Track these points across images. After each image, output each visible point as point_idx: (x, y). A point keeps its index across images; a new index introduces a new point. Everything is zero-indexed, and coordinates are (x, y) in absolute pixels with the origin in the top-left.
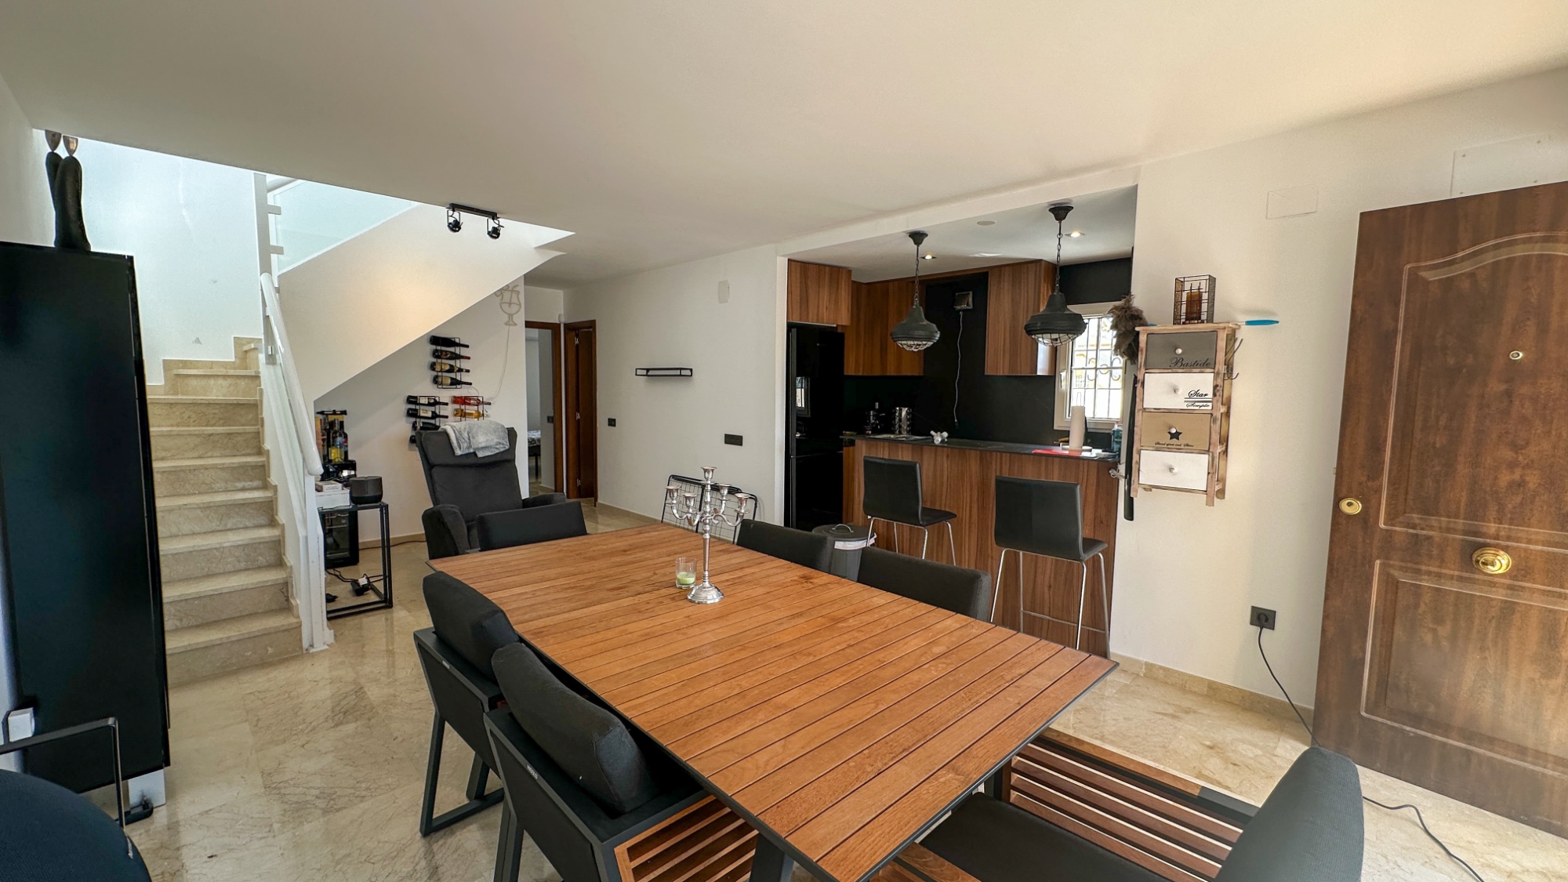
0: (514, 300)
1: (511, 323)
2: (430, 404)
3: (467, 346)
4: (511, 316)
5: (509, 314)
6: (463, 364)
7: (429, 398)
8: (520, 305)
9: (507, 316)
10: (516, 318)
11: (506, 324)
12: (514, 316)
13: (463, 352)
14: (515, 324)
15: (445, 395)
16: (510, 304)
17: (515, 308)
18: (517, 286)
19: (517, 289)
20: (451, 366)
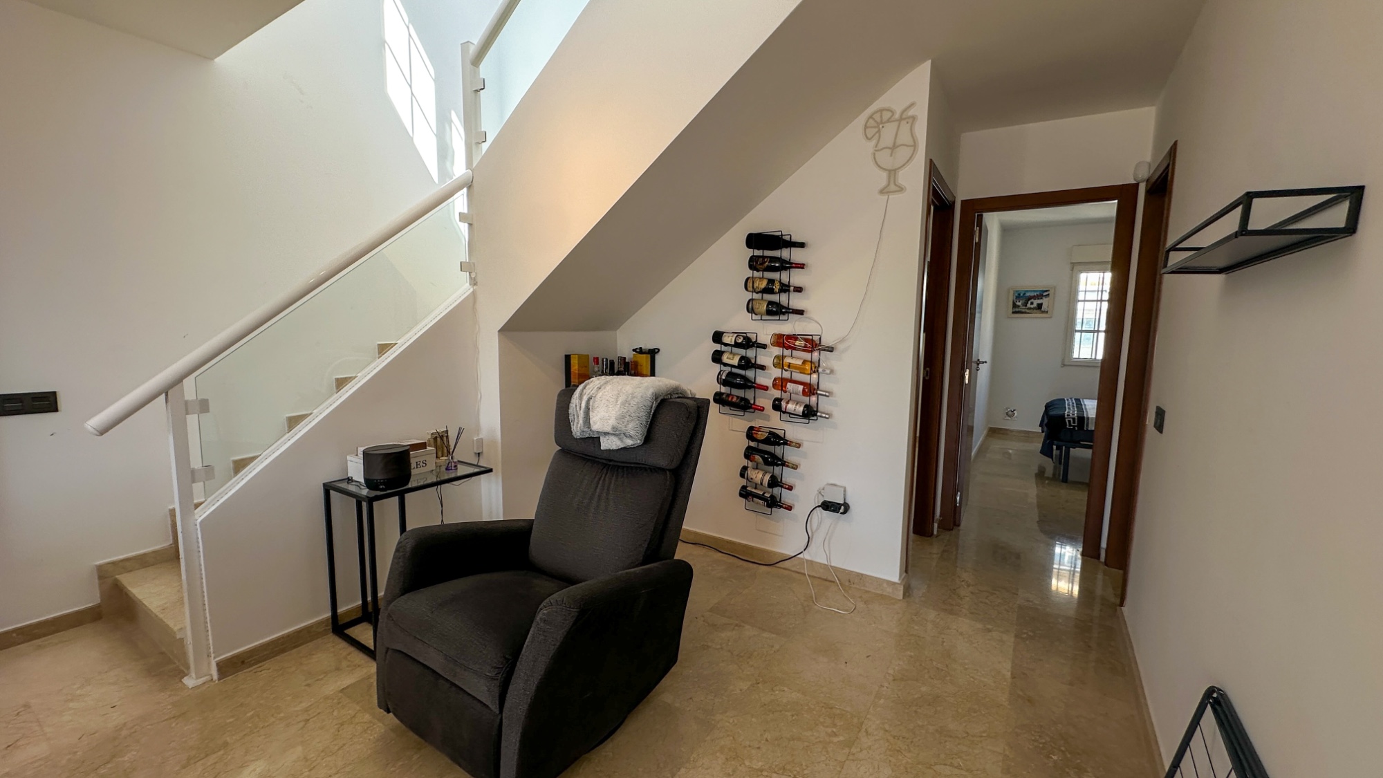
0: (904, 137)
1: (892, 187)
2: (737, 345)
3: (802, 245)
4: (892, 173)
5: (890, 171)
6: (796, 278)
7: (738, 334)
8: (915, 146)
9: (884, 175)
10: (903, 177)
11: (882, 192)
12: (901, 173)
13: (796, 255)
14: (901, 189)
15: (765, 330)
16: (894, 147)
17: (903, 153)
18: (912, 105)
19: (911, 113)
20: (771, 281)
